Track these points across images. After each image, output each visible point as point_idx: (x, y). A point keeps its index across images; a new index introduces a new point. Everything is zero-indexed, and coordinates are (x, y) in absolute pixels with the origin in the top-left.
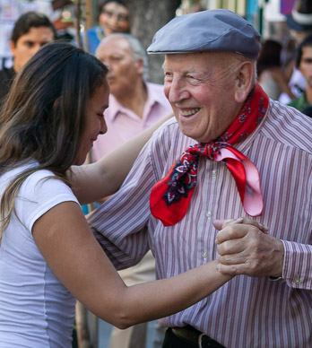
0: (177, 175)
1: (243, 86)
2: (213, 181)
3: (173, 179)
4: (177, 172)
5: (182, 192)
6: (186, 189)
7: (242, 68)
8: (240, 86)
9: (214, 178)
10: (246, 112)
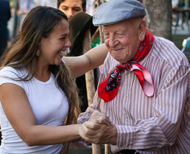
0: (111, 78)
1: (142, 33)
2: (129, 80)
3: (110, 80)
4: (111, 77)
5: (114, 86)
6: (116, 85)
7: (141, 24)
8: (141, 33)
9: (129, 78)
10: (143, 45)
